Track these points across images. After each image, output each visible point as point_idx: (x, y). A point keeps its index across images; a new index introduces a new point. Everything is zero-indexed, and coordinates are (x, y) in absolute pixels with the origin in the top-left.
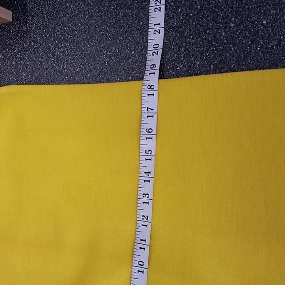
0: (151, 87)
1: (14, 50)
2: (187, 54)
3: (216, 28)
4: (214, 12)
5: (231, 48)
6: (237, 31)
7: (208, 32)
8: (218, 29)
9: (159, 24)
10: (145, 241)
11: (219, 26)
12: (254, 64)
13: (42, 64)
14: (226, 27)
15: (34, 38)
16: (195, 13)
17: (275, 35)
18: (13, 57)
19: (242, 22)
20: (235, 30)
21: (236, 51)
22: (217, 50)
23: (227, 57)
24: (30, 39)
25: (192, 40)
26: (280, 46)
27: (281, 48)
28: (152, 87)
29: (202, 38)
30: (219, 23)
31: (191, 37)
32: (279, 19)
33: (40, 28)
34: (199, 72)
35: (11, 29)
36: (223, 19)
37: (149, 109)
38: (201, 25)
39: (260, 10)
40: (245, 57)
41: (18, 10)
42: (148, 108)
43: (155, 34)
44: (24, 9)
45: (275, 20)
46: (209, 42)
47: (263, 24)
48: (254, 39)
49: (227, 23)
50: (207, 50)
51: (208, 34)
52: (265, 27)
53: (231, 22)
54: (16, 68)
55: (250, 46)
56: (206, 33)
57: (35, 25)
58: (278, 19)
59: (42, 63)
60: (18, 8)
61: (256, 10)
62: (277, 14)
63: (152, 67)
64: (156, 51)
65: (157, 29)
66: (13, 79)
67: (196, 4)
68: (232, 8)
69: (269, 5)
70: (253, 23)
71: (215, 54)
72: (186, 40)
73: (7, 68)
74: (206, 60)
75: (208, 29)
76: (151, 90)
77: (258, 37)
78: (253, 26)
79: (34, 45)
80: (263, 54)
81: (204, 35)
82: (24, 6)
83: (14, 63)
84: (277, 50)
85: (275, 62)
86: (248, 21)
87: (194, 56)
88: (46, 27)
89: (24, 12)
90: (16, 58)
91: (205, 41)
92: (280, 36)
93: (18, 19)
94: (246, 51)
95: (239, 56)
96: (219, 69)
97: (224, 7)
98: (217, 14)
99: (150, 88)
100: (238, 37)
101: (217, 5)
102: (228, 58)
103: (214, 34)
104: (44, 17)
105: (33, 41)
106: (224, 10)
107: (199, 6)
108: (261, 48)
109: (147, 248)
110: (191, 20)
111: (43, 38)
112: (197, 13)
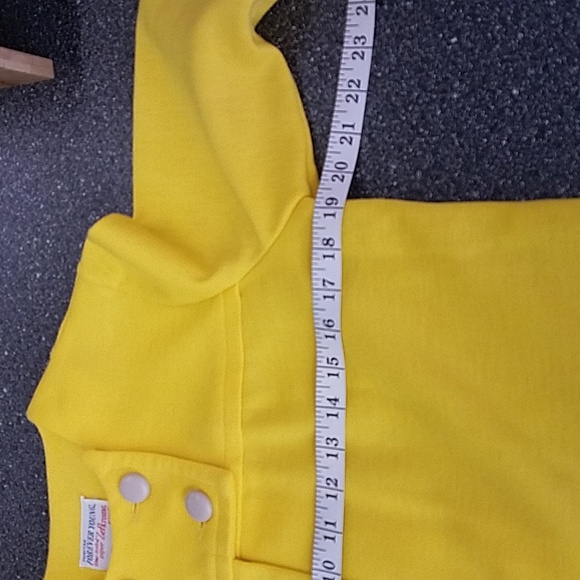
0: (327, 242)
1: (61, 133)
2: (374, 149)
3: (424, 102)
4: (421, 70)
5: (452, 139)
6: (463, 108)
7: (410, 108)
8: (428, 104)
9: (352, 126)
10: (334, 524)
11: (431, 98)
12: (496, 172)
13: (113, 161)
14: (443, 100)
15: (96, 111)
16: (387, 71)
17: (534, 117)
18: (61, 147)
19: (473, 91)
20: (460, 105)
21: (462, 146)
22: (427, 142)
23: (447, 156)
24: (89, 114)
25: (382, 122)
26: (543, 138)
27: (545, 142)
28: (331, 242)
29: (400, 119)
30: (431, 92)
31: (381, 117)
32: (543, 85)
33: (105, 93)
34: (395, 184)
35: (53, 93)
36: (438, 83)
37: (326, 284)
38: (397, 94)
39: (507, 68)
40: (480, 157)
41: (64, 58)
42: (324, 281)
43: (342, 143)
44: (74, 55)
45: (536, 89)
46: (412, 127)
47: (512, 95)
48: (496, 124)
49: (445, 91)
50: (410, 142)
51: (410, 112)
52: (516, 101)
53: (453, 90)
54: (67, 167)
55: (487, 137)
56: (407, 110)
57: (96, 88)
58: (541, 86)
59: (112, 158)
60: (63, 52)
61: (500, 69)
62: (538, 76)
63: (329, 201)
64: (340, 175)
65: (347, 136)
66: (63, 188)
67: (388, 53)
68: (454, 63)
69: (524, 59)
70: (494, 92)
71: (424, 150)
72: (370, 123)
73: (51, 166)
74: (408, 161)
75: (411, 102)
76: (328, 247)
77: (503, 121)
78: (494, 98)
79: (96, 125)
80: (512, 152)
81: (403, 115)
82: (74, 50)
83: (62, 158)
84: (539, 145)
85: (534, 168)
86: (483, 89)
87: (386, 153)
88: (117, 91)
89: (75, 61)
90: (65, 148)
91: (405, 125)
92: (543, 119)
93: (64, 74)
94: (480, 146)
95: (467, 155)
96: (431, 178)
97: (440, 61)
98: (427, 75)
99: (327, 244)
100: (466, 120)
101: (427, 57)
102: (449, 159)
103: (422, 112)
104: (111, 73)
105: (94, 118)
106: (440, 66)
107: (393, 59)
108: (508, 140)
109: (339, 537)
110: (379, 85)
111: (112, 113)
112: (390, 72)
